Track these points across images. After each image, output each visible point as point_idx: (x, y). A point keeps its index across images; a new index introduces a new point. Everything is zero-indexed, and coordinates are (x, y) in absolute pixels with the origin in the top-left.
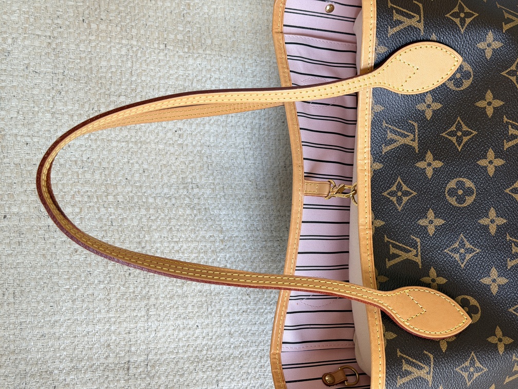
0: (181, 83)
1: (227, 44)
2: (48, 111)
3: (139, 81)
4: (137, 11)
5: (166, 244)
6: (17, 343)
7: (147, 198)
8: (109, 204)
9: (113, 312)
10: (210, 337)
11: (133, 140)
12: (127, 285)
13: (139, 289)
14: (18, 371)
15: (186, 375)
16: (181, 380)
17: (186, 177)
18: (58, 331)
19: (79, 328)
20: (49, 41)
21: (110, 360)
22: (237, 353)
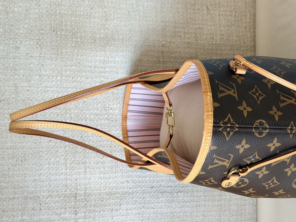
0: (102, 58)
1: (126, 38)
2: (38, 75)
3: (82, 58)
4: (80, 25)
5: (95, 138)
6: (23, 183)
7: (86, 115)
8: (67, 118)
9: (68, 170)
10: (117, 183)
11: (79, 87)
12: (75, 157)
13: (81, 159)
14: (23, 196)
15: (104, 201)
16: (102, 203)
17: (106, 105)
18: (42, 178)
19: (52, 177)
20: (38, 41)
21: (68, 192)
22: (131, 191)
